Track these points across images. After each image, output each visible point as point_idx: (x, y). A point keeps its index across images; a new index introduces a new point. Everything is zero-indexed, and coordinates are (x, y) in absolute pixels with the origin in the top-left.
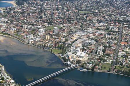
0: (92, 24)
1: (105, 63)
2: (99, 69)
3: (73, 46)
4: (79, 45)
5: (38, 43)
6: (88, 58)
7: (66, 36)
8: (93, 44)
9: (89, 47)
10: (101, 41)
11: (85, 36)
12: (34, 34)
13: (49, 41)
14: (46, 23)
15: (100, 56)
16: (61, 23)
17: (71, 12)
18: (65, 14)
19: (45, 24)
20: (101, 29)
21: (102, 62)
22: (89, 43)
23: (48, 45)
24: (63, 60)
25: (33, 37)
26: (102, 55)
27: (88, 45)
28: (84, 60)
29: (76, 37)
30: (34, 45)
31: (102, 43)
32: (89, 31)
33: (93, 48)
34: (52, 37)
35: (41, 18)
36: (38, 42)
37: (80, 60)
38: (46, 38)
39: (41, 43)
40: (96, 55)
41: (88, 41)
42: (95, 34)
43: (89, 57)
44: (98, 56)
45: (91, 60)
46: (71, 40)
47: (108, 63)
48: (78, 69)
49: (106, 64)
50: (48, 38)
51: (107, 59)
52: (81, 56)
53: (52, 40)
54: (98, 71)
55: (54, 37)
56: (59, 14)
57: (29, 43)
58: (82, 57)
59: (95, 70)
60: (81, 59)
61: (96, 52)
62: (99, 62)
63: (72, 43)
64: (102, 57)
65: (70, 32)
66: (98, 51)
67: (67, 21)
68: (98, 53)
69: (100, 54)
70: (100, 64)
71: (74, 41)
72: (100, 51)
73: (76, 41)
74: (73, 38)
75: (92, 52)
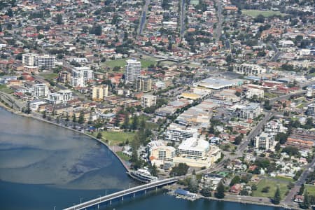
0: (270, 53)
1: (273, 175)
2: (244, 193)
3: (177, 122)
4: (199, 120)
5: (59, 112)
6: (219, 160)
7: (166, 91)
8: (251, 116)
9: (234, 124)
10: (284, 106)
11: (233, 91)
12: (55, 81)
13: (101, 104)
14: (109, 47)
15: (263, 155)
16: (162, 50)
17: (209, 15)
18: (186, 20)
19: (105, 51)
20: (299, 70)
21: (262, 171)
22: (238, 114)
23: (95, 118)
24: (127, 165)
25: (47, 92)
26: (269, 151)
27: (232, 120)
28: (203, 166)
29: (197, 92)
30: (44, 117)
31: (286, 114)
32: (251, 76)
33: (248, 127)
34: (115, 93)
35: (97, 31)
36: (61, 106)
37: (188, 164)
38: (94, 96)
39: (70, 111)
40: (249, 151)
41: (236, 106)
42: (271, 85)
43: (222, 155)
44: (255, 154)
45: (225, 167)
46: (179, 103)
47: (283, 175)
48: (172, 193)
49: (277, 178)
50: (101, 97)
51: (283, 164)
52: (193, 153)
53: (114, 102)
54: (239, 198)
55: (120, 92)
56: (167, 18)
57: (29, 111)
58: (197, 155)
59: (228, 197)
60: (192, 162)
61: (252, 143)
62: (253, 173)
63: (179, 111)
64: (270, 156)
65: (184, 78)
66: (258, 138)
67: (184, 42)
68: (257, 146)
69: (265, 149)
70: (252, 179)
71: (189, 106)
72: (265, 138)
73: (194, 105)
74: (188, 96)
75: (237, 141)
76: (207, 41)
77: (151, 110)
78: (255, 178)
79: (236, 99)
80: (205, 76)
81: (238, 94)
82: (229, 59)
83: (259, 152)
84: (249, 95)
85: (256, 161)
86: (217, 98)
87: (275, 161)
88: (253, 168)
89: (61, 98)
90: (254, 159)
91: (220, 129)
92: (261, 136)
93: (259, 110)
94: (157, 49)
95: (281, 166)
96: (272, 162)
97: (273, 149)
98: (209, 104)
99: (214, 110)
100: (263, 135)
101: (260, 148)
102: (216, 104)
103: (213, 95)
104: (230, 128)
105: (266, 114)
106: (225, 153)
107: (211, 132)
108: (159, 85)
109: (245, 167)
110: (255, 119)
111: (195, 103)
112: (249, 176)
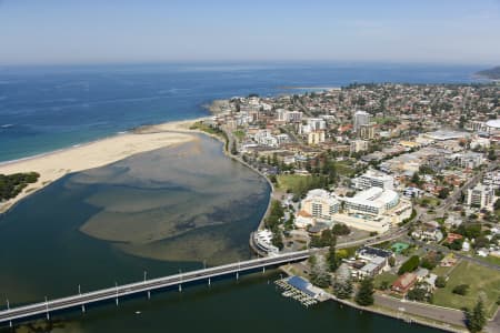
1: (482, 253)
2: (416, 294)
3: (378, 169)
4: (405, 167)
6: (405, 222)
8: (471, 165)
9: (446, 173)
11: (456, 142)
15: (473, 217)
21: (466, 245)
22: (456, 163)
26: (484, 211)
27: (447, 169)
28: (373, 230)
32: (481, 131)
33: (463, 177)
38: (310, 141)
40: (456, 209)
41: (457, 155)
43: (414, 213)
44: (463, 214)
45: (409, 234)
46: (395, 149)
47: (499, 254)
49: (489, 258)
50: (317, 142)
52: (366, 208)
61: (463, 198)
62: (449, 246)
63: (388, 158)
64: (485, 218)
65: (413, 131)
66: (470, 192)
67: (430, 110)
68: (469, 201)
69: (479, 206)
70: (445, 260)
71: (403, 152)
72: (479, 192)
73: (410, 152)
74: (407, 144)
75: (443, 195)
76: (447, 110)
77: (358, 156)
78: (449, 260)
79: (458, 148)
80: (435, 130)
81: (462, 144)
82: (462, 119)
83: (469, 211)
84: (473, 145)
85: (461, 227)
86: (438, 147)
87: (490, 226)
88: (452, 237)
89: (275, 141)
90: (459, 222)
91: (428, 178)
92: (476, 188)
93: (481, 159)
94: (402, 113)
96: (484, 228)
97: (490, 208)
98: (425, 153)
99: (430, 158)
100: (479, 187)
101: (473, 205)
102: (435, 152)
103: (435, 145)
104: (441, 178)
105: (489, 164)
106: (421, 211)
107: (415, 181)
108: (383, 134)
109: (440, 236)
110: (475, 169)
111: (412, 151)
112: (440, 255)
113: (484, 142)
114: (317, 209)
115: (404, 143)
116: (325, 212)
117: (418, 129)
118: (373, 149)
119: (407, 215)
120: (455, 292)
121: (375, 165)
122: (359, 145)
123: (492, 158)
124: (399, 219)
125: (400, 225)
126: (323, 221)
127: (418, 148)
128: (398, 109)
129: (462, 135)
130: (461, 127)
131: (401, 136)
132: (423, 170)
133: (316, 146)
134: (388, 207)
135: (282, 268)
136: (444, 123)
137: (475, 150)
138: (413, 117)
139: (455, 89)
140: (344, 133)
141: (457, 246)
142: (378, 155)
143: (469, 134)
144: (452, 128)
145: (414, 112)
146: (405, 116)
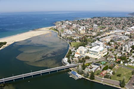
3: (99, 40)
4: (106, 40)
8: (125, 40)
9: (118, 42)
15: (124, 54)
22: (120, 39)
27: (118, 40)
32: (128, 30)
33: (122, 43)
37: (89, 56)
40: (120, 52)
41: (121, 37)
42: (133, 32)
43: (108, 53)
45: (106, 59)
49: (128, 66)
52: (95, 52)
61: (122, 49)
62: (117, 63)
63: (102, 37)
64: (127, 55)
65: (109, 30)
66: (124, 47)
67: (114, 24)
68: (123, 50)
69: (126, 51)
70: (115, 67)
71: (106, 36)
72: (126, 47)
73: (108, 36)
74: (107, 34)
75: (116, 48)
76: (119, 24)
77: (94, 37)
78: (117, 66)
80: (115, 30)
81: (122, 34)
82: (123, 27)
83: (123, 52)
84: (125, 34)
87: (129, 57)
88: (118, 60)
89: (71, 33)
90: (120, 56)
91: (113, 43)
92: (125, 46)
93: (127, 38)
94: (107, 25)
95: (131, 60)
96: (127, 57)
97: (129, 52)
98: (112, 36)
99: (113, 38)
100: (126, 46)
101: (124, 51)
102: (115, 36)
103: (115, 34)
104: (116, 43)
105: (130, 39)
106: (110, 52)
107: (109, 44)
108: (101, 31)
109: (114, 60)
110: (126, 41)
111: (109, 35)
112: (114, 65)
113: (129, 33)
114: (81, 52)
115: (107, 33)
116: (83, 53)
117: (111, 29)
118: (98, 35)
119: (106, 53)
120: (117, 76)
121: (98, 39)
122: (94, 34)
123: (131, 37)
124: (104, 55)
125: (104, 56)
126: (83, 55)
127: (110, 35)
128: (106, 24)
129: (123, 31)
130: (123, 29)
131: (106, 31)
132: (111, 41)
133: (83, 34)
134: (101, 51)
135: (70, 69)
136: (118, 28)
137: (126, 35)
138: (110, 26)
139: (122, 18)
140: (90, 31)
141: (119, 62)
142: (99, 37)
143: (125, 31)
144: (120, 29)
145: (110, 25)
146: (107, 26)
